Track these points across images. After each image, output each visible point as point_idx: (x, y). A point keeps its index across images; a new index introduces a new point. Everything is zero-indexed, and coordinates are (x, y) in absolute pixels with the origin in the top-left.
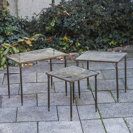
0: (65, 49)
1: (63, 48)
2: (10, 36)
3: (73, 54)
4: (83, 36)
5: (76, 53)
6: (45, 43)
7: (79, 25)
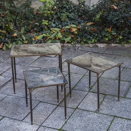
0: (107, 40)
1: (106, 39)
2: (64, 21)
3: (116, 45)
4: (127, 30)
5: (119, 45)
6: (89, 32)
7: (123, 20)
